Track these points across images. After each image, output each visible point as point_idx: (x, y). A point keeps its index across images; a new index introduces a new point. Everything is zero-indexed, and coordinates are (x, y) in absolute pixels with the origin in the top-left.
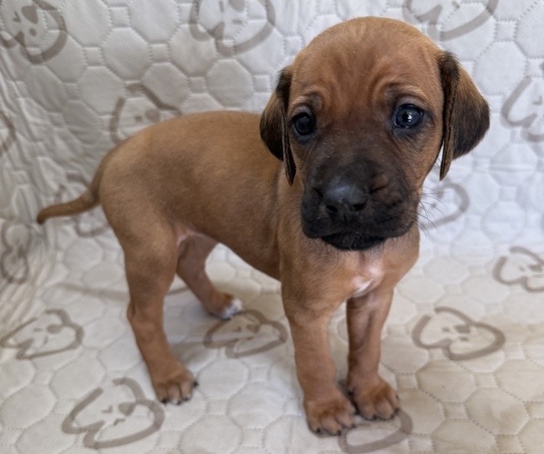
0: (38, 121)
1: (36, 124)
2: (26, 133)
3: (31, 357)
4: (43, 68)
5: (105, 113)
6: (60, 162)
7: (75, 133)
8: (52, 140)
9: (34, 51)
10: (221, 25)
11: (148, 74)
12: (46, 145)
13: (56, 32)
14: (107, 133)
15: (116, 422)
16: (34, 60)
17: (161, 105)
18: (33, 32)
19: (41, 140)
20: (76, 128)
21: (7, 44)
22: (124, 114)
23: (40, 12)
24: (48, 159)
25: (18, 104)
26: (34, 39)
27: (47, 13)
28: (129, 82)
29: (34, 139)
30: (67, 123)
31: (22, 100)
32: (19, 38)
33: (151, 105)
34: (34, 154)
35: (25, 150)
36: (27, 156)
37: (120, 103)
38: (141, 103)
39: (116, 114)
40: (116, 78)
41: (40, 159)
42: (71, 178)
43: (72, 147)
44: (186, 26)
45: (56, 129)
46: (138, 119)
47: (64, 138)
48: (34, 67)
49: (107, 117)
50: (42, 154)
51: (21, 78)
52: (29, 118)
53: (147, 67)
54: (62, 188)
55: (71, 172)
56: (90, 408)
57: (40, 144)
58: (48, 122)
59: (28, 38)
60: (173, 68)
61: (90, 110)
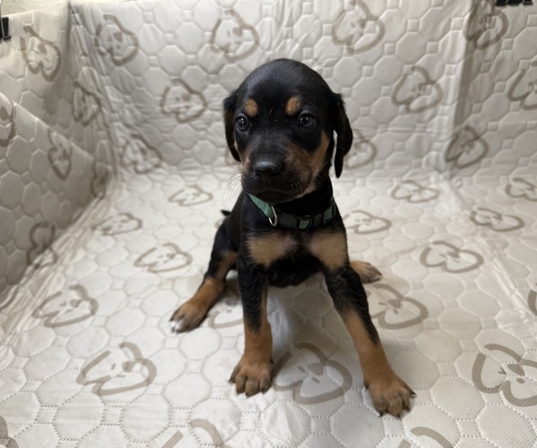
0: (116, 100)
1: (115, 102)
2: (108, 107)
3: (112, 235)
4: (123, 68)
5: (158, 95)
6: (128, 126)
7: (138, 107)
8: (124, 112)
9: (118, 58)
10: (228, 45)
11: (185, 72)
12: (120, 116)
13: (132, 48)
14: (158, 108)
15: (165, 262)
16: (117, 63)
17: (191, 91)
18: (119, 47)
19: (117, 112)
20: (139, 104)
21: (102, 54)
22: (170, 96)
23: (124, 36)
24: (120, 124)
25: (105, 91)
26: (119, 51)
27: (129, 37)
28: (173, 78)
29: (113, 111)
30: (134, 101)
31: (107, 88)
32: (110, 51)
33: (186, 92)
34: (112, 121)
35: (107, 119)
36: (108, 122)
37: (167, 90)
38: (179, 90)
39: (164, 96)
40: (166, 75)
41: (116, 124)
42: (134, 136)
43: (135, 117)
44: (208, 45)
45: (127, 105)
46: (178, 100)
47: (131, 111)
48: (117, 68)
49: (159, 98)
50: (116, 121)
51: (109, 74)
52: (111, 98)
53: (184, 68)
54: (128, 142)
55: (134, 132)
56: (149, 256)
57: (116, 115)
58: (122, 101)
59: (116, 50)
60: (200, 69)
61: (148, 93)
